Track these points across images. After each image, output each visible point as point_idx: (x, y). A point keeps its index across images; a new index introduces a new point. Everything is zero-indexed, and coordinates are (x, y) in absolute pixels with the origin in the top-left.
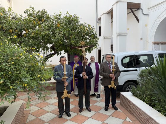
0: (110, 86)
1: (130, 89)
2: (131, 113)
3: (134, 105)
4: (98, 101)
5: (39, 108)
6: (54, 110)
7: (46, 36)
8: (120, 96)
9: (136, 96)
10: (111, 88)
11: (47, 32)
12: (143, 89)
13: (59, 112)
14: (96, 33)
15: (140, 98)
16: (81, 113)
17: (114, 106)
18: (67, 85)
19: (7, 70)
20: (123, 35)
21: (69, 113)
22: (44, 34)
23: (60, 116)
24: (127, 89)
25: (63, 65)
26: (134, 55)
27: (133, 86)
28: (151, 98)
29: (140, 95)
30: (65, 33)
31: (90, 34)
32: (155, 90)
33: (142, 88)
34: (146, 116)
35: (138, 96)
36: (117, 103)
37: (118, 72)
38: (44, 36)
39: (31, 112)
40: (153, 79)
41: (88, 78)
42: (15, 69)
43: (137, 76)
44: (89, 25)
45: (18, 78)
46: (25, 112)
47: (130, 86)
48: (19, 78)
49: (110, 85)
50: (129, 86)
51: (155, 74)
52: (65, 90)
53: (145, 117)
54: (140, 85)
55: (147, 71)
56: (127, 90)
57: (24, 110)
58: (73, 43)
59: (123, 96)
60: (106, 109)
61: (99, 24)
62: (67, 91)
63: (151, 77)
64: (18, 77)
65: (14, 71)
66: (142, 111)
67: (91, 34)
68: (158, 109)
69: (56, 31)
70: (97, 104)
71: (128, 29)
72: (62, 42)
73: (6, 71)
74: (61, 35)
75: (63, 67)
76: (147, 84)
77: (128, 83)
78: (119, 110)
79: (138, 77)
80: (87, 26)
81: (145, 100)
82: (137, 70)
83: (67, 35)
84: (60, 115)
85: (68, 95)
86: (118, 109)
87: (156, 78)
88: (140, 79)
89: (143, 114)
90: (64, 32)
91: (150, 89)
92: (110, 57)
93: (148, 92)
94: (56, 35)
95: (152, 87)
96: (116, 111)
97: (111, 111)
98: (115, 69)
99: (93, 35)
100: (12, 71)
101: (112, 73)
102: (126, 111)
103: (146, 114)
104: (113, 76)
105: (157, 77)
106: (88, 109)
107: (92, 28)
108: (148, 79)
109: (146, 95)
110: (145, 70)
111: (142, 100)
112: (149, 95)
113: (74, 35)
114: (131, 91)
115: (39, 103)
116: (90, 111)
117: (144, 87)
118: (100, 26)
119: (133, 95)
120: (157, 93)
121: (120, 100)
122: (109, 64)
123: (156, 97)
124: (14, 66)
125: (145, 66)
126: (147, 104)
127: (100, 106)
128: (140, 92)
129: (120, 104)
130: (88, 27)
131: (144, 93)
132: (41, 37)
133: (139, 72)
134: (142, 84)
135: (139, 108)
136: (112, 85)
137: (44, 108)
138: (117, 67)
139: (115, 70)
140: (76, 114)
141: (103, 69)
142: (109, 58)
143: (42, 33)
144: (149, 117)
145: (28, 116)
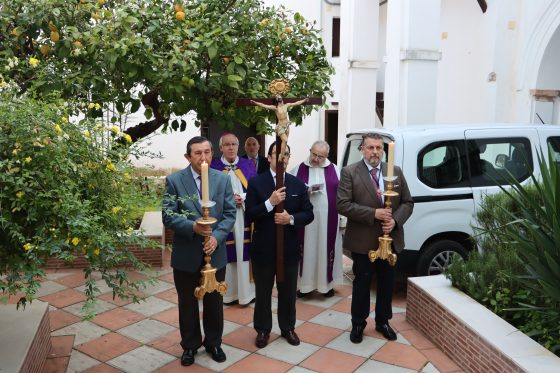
0: (373, 255)
1: (443, 264)
2: (440, 349)
3: (454, 320)
4: (325, 310)
5: (105, 332)
6: (162, 340)
7: (131, 56)
8: (409, 290)
9: (464, 290)
10: (379, 260)
11: (138, 39)
12: (488, 265)
13: (183, 344)
14: (322, 47)
15: (477, 296)
16: (261, 351)
17: (382, 327)
18: (213, 248)
19: (8, 184)
20: (425, 60)
21: (220, 350)
22: (124, 47)
23: (187, 360)
24: (434, 265)
25: (199, 171)
26: (463, 141)
27: (455, 254)
28: (515, 297)
29: (477, 287)
30: (207, 44)
31: (299, 52)
32: (528, 268)
33: (485, 259)
34: (493, 357)
35: (471, 289)
36: (394, 317)
37: (404, 202)
38: (126, 57)
39: (76, 343)
40: (526, 229)
41: (292, 222)
42: (36, 184)
43: (470, 217)
44: (297, 17)
45: (47, 216)
46: (56, 344)
47: (445, 255)
48: (53, 214)
49: (376, 249)
50: (440, 254)
51: (531, 211)
52: (208, 265)
53: (488, 358)
54: (480, 250)
55: (506, 200)
56: (432, 268)
57: (53, 334)
58: (237, 86)
59: (418, 290)
60: (357, 336)
61: (334, 8)
62: (214, 270)
63: (518, 221)
64: (49, 212)
65: (34, 188)
66: (481, 339)
67: (304, 50)
68: (534, 332)
69: (171, 38)
70: (319, 319)
71: (444, 36)
72: (192, 81)
73: (6, 188)
74: (189, 53)
75: (200, 178)
76: (504, 245)
77: (438, 244)
78: (400, 338)
79: (475, 223)
80: (291, 19)
81: (493, 303)
82: (470, 196)
83: (212, 53)
84: (188, 354)
85: (217, 284)
86: (399, 336)
87: (535, 227)
88: (480, 227)
89: (482, 347)
90: (201, 43)
91: (512, 264)
92: (378, 148)
93: (504, 276)
94: (171, 51)
95: (520, 255)
96: (391, 343)
97: (373, 343)
98: (394, 189)
99: (313, 53)
100: (29, 190)
101: (384, 206)
102: (426, 343)
103: (492, 348)
104: (386, 218)
105: (538, 223)
106: (290, 337)
107: (309, 28)
108: (509, 228)
109: (497, 285)
110: (498, 198)
111: (483, 303)
112: (507, 285)
113: (242, 55)
114: (446, 272)
115: (101, 313)
116: (295, 341)
117: (493, 256)
118: (336, 16)
119: (454, 285)
120: (534, 276)
121: (404, 304)
122: (373, 172)
123: (529, 293)
124: (33, 173)
125: (500, 183)
126: (500, 314)
127: (332, 326)
128: (476, 277)
129: (404, 318)
130: (293, 22)
131: (490, 277)
132: (114, 59)
133: (480, 202)
134: (486, 248)
135: (470, 331)
136: (384, 251)
137: (124, 332)
138: (401, 185)
139: (397, 194)
140: (244, 353)
141: (349, 191)
142: (375, 151)
143: (117, 46)
144: (503, 357)
145: (69, 356)
